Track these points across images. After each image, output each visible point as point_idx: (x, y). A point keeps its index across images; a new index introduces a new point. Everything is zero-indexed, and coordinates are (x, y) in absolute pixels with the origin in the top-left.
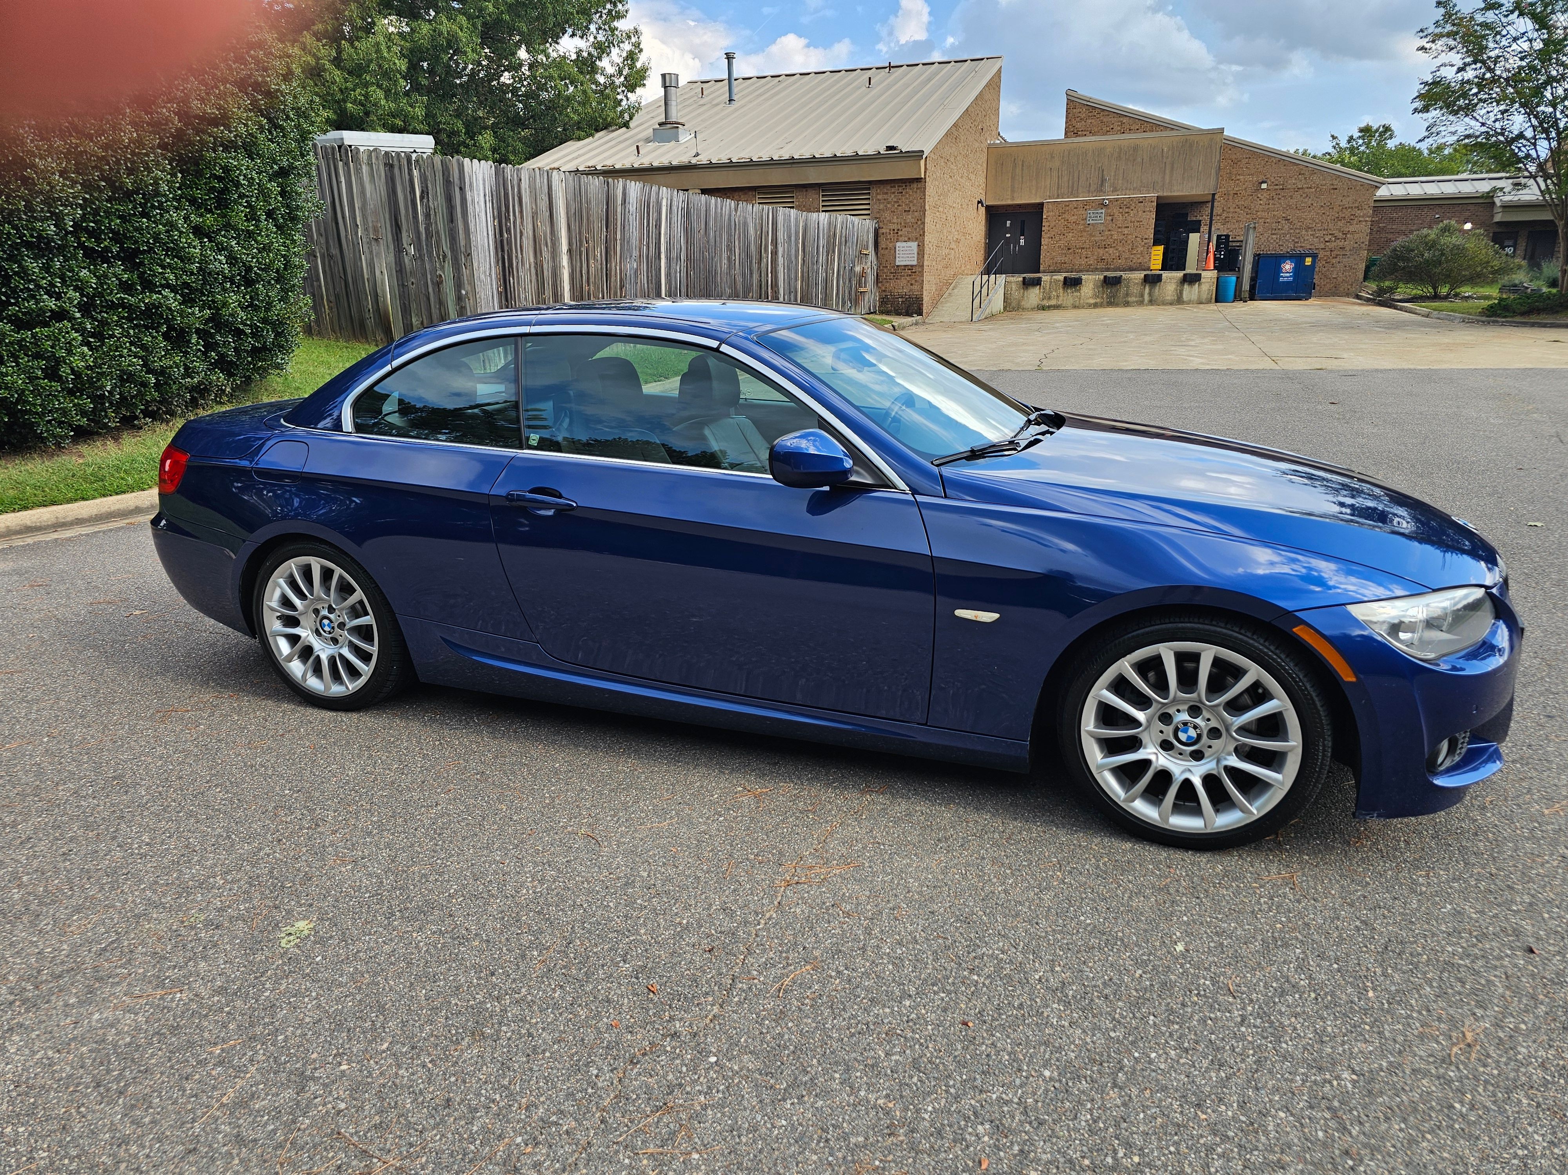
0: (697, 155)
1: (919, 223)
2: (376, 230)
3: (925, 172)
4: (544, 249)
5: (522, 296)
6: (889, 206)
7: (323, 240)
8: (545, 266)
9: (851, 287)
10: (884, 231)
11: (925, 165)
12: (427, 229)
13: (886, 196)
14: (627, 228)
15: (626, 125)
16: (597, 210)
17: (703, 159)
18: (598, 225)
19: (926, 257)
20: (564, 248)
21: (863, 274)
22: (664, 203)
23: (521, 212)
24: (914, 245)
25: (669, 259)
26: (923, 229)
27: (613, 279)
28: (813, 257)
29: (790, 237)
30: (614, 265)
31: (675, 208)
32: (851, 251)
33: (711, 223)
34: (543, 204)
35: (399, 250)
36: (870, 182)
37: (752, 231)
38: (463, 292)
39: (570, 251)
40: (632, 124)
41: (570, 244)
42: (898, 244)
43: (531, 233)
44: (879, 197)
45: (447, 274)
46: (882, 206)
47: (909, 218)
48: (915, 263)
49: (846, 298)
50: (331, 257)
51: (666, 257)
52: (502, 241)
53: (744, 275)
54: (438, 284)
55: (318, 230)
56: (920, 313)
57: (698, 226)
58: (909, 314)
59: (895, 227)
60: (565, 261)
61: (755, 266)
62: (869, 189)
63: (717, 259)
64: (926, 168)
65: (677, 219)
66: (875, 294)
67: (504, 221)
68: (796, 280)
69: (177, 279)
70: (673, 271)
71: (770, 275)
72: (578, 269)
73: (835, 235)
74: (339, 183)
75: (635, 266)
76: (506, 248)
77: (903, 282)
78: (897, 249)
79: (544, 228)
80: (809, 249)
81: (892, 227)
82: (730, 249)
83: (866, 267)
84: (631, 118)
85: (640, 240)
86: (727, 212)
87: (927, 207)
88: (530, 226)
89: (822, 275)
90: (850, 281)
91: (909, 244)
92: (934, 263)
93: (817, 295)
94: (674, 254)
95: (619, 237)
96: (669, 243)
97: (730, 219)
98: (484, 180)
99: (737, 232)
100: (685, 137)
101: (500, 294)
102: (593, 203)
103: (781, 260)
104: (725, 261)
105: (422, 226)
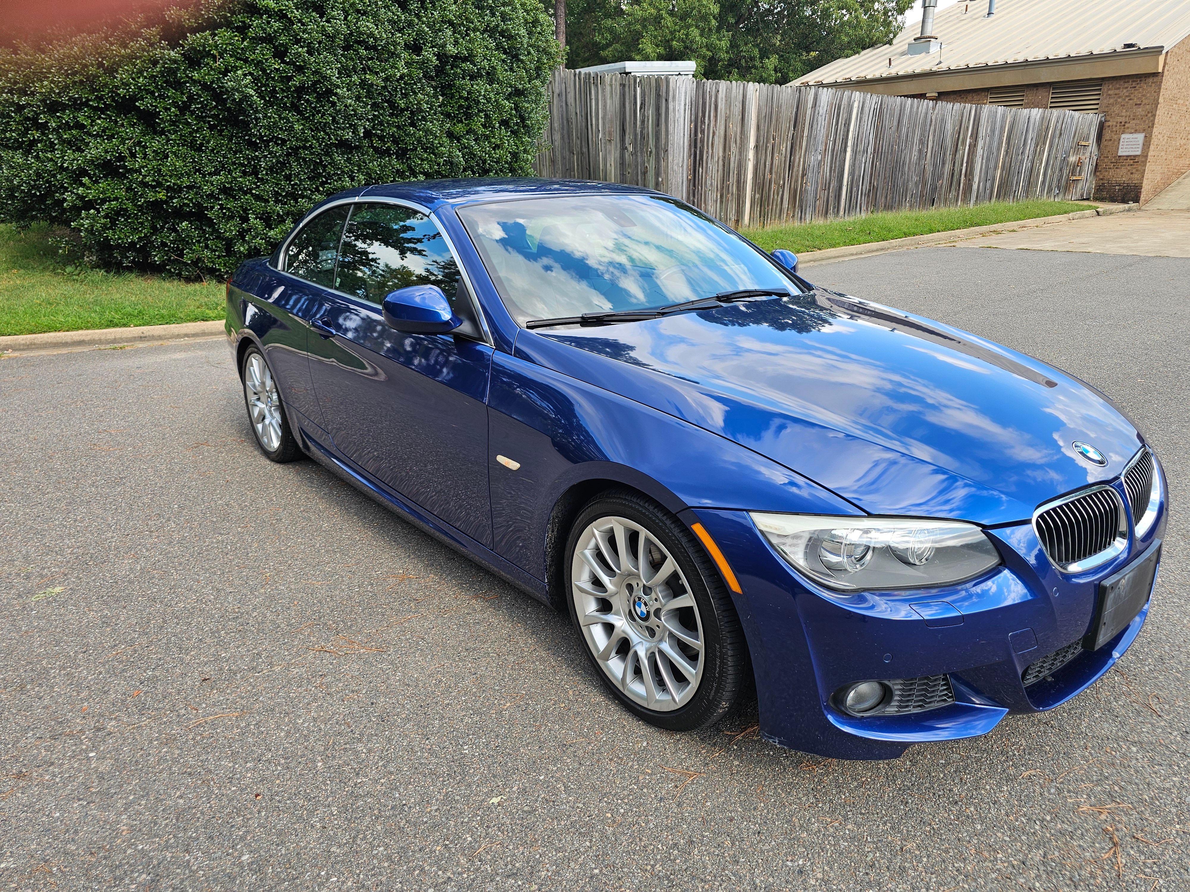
0: (940, 62)
1: (1150, 115)
2: (610, 134)
3: (1164, 67)
4: (733, 145)
5: (709, 182)
6: (1119, 100)
7: (579, 142)
8: (732, 159)
9: (1061, 176)
10: (1110, 123)
11: (1165, 60)
12: (641, 132)
13: (1117, 92)
14: (815, 127)
15: (890, 43)
16: (787, 113)
17: (944, 67)
18: (786, 125)
19: (1152, 147)
20: (752, 144)
21: (1079, 164)
22: (856, 105)
23: (716, 116)
24: (1140, 137)
25: (855, 153)
26: (1153, 121)
27: (795, 170)
28: (1019, 148)
29: (993, 131)
30: (799, 159)
31: (866, 109)
32: (1066, 143)
33: (905, 120)
34: (737, 110)
35: (624, 148)
36: (1103, 79)
37: (949, 126)
38: (660, 179)
39: (757, 147)
40: (894, 42)
41: (757, 141)
42: (1123, 136)
43: (722, 133)
44: (1110, 92)
45: (651, 166)
46: (1112, 101)
47: (1140, 111)
48: (1139, 153)
49: (1054, 185)
50: (582, 154)
51: (853, 150)
52: (696, 140)
53: (935, 165)
54: (645, 173)
55: (577, 135)
56: (1136, 200)
57: (890, 124)
58: (1124, 201)
59: (1123, 120)
60: (751, 155)
61: (949, 158)
62: (1101, 85)
63: (907, 151)
64: (1165, 63)
65: (868, 118)
66: (1091, 182)
67: (699, 124)
68: (996, 168)
70: (857, 163)
71: (965, 165)
72: (762, 162)
73: (1047, 128)
74: (591, 99)
75: (819, 158)
76: (699, 145)
77: (1124, 170)
78: (1122, 140)
79: (734, 128)
80: (1015, 141)
81: (1120, 119)
82: (923, 142)
83: (1083, 158)
84: (894, 36)
85: (827, 137)
86: (924, 111)
87: (1161, 100)
88: (723, 128)
89: (1027, 164)
90: (1061, 170)
91: (1135, 135)
92: (1163, 153)
93: (1018, 183)
94: (861, 148)
95: (806, 134)
96: (857, 139)
97: (926, 117)
98: (686, 93)
99: (932, 128)
100: (934, 47)
101: (689, 181)
102: (784, 107)
103: (979, 151)
104: (915, 153)
105: (639, 130)
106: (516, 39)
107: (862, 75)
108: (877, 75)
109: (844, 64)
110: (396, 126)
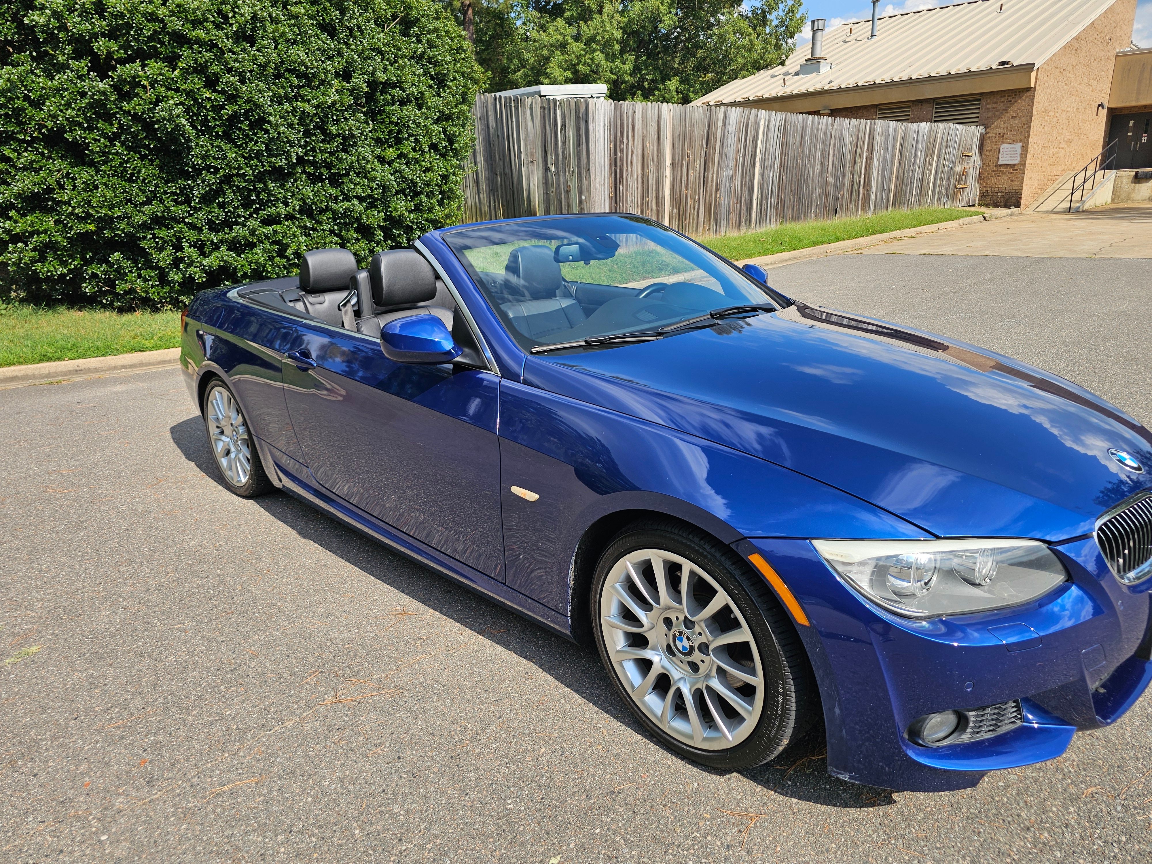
0: (831, 82)
1: (1025, 126)
2: (532, 155)
3: (1036, 82)
4: (651, 163)
5: (629, 199)
6: (997, 113)
7: (501, 163)
8: (650, 177)
9: (949, 185)
10: (990, 135)
11: (1037, 75)
12: (563, 152)
13: (995, 106)
14: (725, 144)
15: (783, 64)
16: (700, 132)
17: (835, 85)
18: (699, 143)
19: (1029, 156)
20: (668, 161)
21: (965, 173)
22: (762, 123)
23: (634, 136)
24: (1018, 147)
25: (763, 168)
26: (1029, 132)
27: (709, 185)
28: (910, 160)
29: (886, 144)
30: (712, 174)
31: (772, 126)
32: (952, 153)
33: (807, 137)
34: (653, 129)
35: (547, 169)
36: (981, 94)
37: (847, 141)
38: (583, 197)
39: (673, 164)
40: (787, 63)
41: (673, 159)
42: (1002, 146)
43: (640, 151)
44: (988, 106)
45: (574, 184)
46: (990, 114)
47: (1016, 122)
48: (1017, 162)
49: (943, 193)
50: (505, 174)
51: (761, 166)
52: (616, 159)
53: (836, 177)
54: (568, 192)
55: (499, 156)
56: (1018, 205)
57: (794, 139)
58: (1006, 206)
59: (1002, 131)
60: (668, 172)
61: (848, 170)
62: (980, 100)
63: (810, 165)
64: (1036, 79)
65: (774, 135)
66: (975, 190)
67: (618, 143)
68: (890, 178)
69: (364, 192)
70: (766, 177)
71: (863, 176)
72: (679, 178)
73: (935, 140)
74: (512, 122)
75: (731, 173)
76: (619, 164)
77: (1003, 179)
78: (1001, 150)
79: (651, 147)
80: (906, 154)
81: (998, 131)
82: (824, 156)
83: (967, 167)
84: (787, 58)
85: (737, 153)
86: (824, 127)
87: (1034, 113)
88: (640, 147)
89: (918, 175)
90: (948, 179)
91: (1013, 145)
92: (1039, 161)
93: (911, 192)
94: (768, 163)
95: (717, 151)
96: (765, 155)
97: (826, 132)
98: (605, 114)
99: (832, 142)
100: (824, 68)
101: (611, 198)
102: (696, 126)
103: (875, 164)
104: (818, 167)
105: (560, 150)
106: (443, 65)
107: (759, 94)
108: (774, 95)
109: (742, 85)
110: (328, 152)
